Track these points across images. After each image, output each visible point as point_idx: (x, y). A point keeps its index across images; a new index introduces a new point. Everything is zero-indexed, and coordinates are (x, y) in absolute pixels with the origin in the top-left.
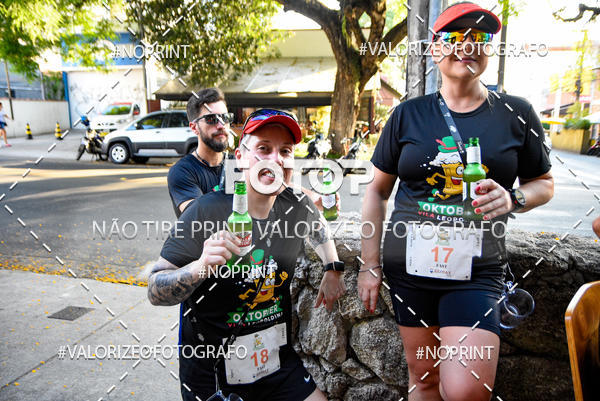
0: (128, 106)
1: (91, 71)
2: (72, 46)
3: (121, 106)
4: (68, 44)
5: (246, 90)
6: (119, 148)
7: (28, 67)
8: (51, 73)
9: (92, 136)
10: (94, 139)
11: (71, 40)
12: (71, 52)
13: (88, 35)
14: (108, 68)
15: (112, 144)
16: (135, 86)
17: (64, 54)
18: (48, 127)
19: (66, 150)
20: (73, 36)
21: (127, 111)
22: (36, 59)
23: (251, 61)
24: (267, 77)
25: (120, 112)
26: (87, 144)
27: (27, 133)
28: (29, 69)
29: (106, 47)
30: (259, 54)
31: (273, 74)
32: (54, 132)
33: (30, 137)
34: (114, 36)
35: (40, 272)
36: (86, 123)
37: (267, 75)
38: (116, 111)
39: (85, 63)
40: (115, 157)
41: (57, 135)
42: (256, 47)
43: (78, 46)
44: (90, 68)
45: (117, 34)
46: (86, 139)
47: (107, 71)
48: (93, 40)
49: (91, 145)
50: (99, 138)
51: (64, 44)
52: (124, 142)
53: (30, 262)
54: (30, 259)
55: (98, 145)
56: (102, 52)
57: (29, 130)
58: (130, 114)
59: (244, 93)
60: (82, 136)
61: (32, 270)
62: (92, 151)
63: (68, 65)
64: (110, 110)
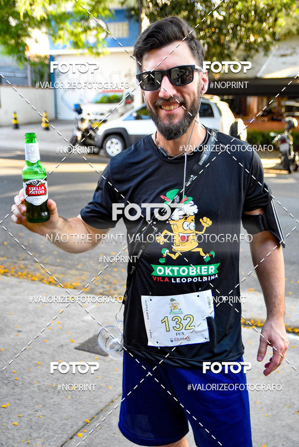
0: (119, 94)
1: (82, 54)
2: (62, 25)
3: (111, 94)
4: (58, 23)
5: (259, 75)
6: (115, 140)
7: (18, 49)
8: (38, 57)
9: (85, 126)
10: (87, 131)
11: (62, 18)
12: (61, 33)
13: (79, 12)
14: (100, 50)
15: (108, 135)
16: (126, 71)
17: (54, 35)
18: (34, 116)
19: (54, 142)
20: (64, 13)
21: (117, 100)
22: (27, 40)
23: (268, 38)
24: (284, 59)
25: (111, 101)
26: (79, 135)
27: (14, 122)
28: (19, 51)
29: (99, 25)
30: (278, 30)
31: (291, 55)
32: (40, 122)
33: (17, 126)
34: (107, 12)
35: (50, 283)
36: (79, 111)
37: (283, 56)
38: (105, 99)
39: (76, 45)
40: (109, 151)
41: (44, 125)
42: (276, 20)
43: (68, 25)
44: (80, 51)
45: (110, 10)
46: (79, 129)
47: (98, 54)
48: (85, 18)
49: (83, 136)
50: (92, 129)
51: (53, 23)
52: (120, 134)
53: (37, 270)
54: (38, 266)
55: (91, 137)
56: (94, 32)
57: (15, 119)
58: (123, 104)
59: (256, 78)
60: (74, 127)
61: (41, 280)
62: (84, 144)
63: (57, 48)
64: (99, 98)
